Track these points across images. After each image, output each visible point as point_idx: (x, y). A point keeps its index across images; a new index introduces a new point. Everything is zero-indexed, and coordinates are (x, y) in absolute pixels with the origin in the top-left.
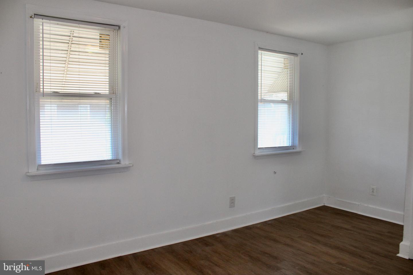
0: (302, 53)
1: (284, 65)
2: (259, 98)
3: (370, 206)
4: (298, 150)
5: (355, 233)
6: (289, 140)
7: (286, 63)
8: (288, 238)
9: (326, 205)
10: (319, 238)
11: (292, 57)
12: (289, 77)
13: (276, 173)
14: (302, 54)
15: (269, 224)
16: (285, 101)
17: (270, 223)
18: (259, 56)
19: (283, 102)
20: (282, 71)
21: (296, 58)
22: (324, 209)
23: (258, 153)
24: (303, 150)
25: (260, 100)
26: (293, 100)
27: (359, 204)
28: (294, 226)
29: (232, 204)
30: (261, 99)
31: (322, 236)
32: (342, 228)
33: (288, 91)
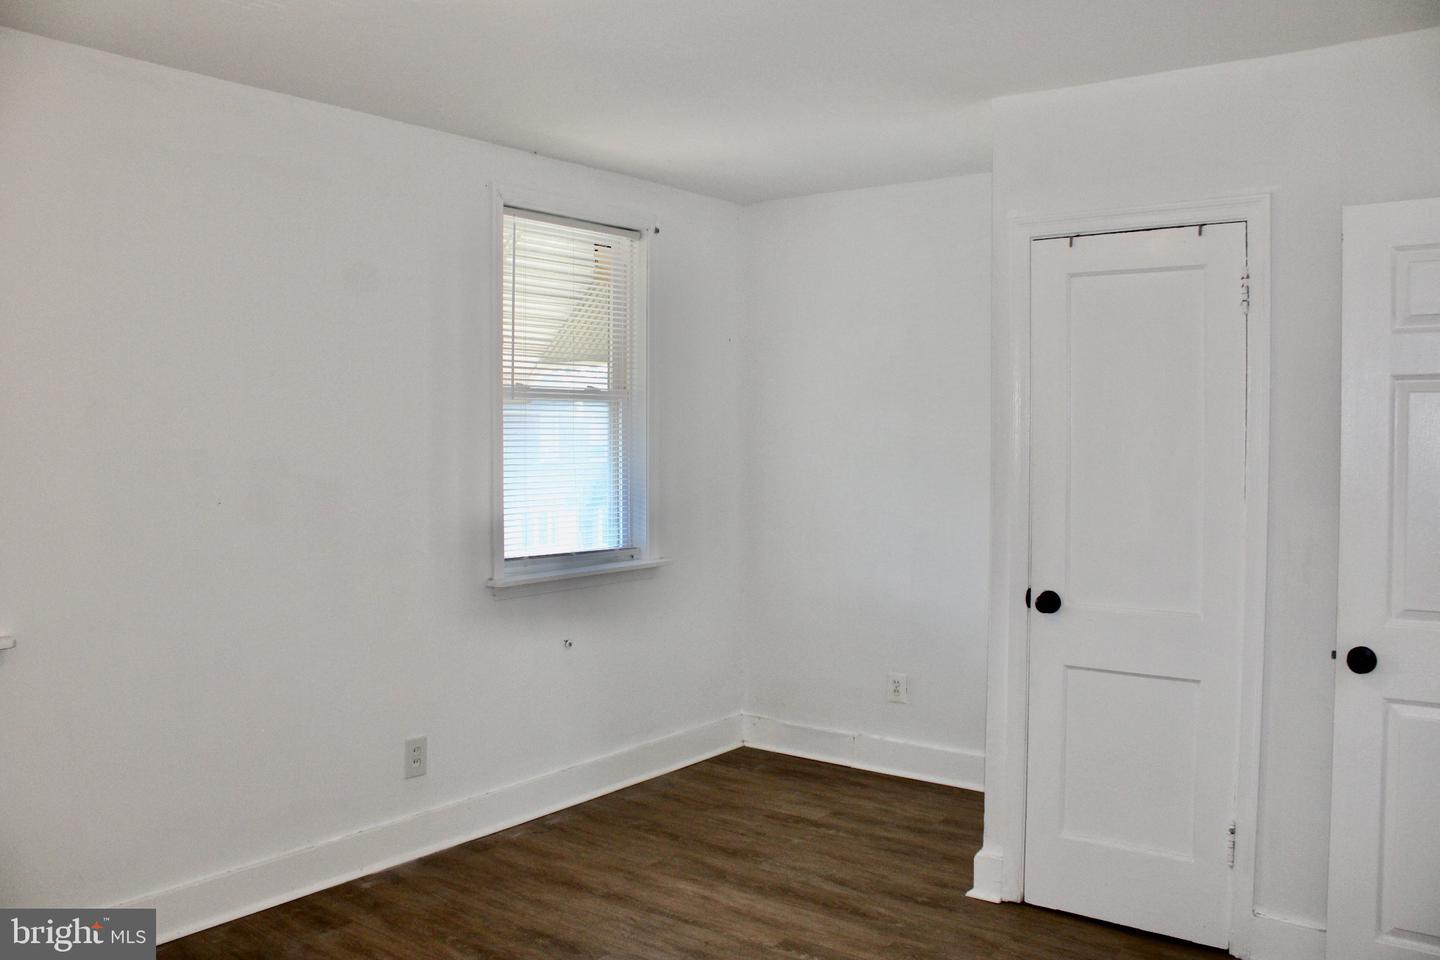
0: (658, 227)
1: (597, 266)
2: (504, 382)
3: (890, 739)
4: (647, 559)
5: (841, 834)
6: (616, 528)
7: (602, 262)
8: (618, 869)
9: (747, 745)
10: (719, 862)
11: (622, 241)
12: (614, 309)
13: (570, 644)
14: (657, 231)
15: (551, 828)
16: (597, 391)
17: (555, 821)
18: (507, 233)
19: (590, 395)
20: (589, 289)
21: (636, 244)
22: (743, 758)
23: (503, 578)
24: (663, 560)
25: (508, 389)
26: (628, 388)
27: (856, 733)
28: (638, 828)
29: (417, 765)
30: (513, 385)
31: (733, 853)
32: (798, 820)
33: (611, 359)
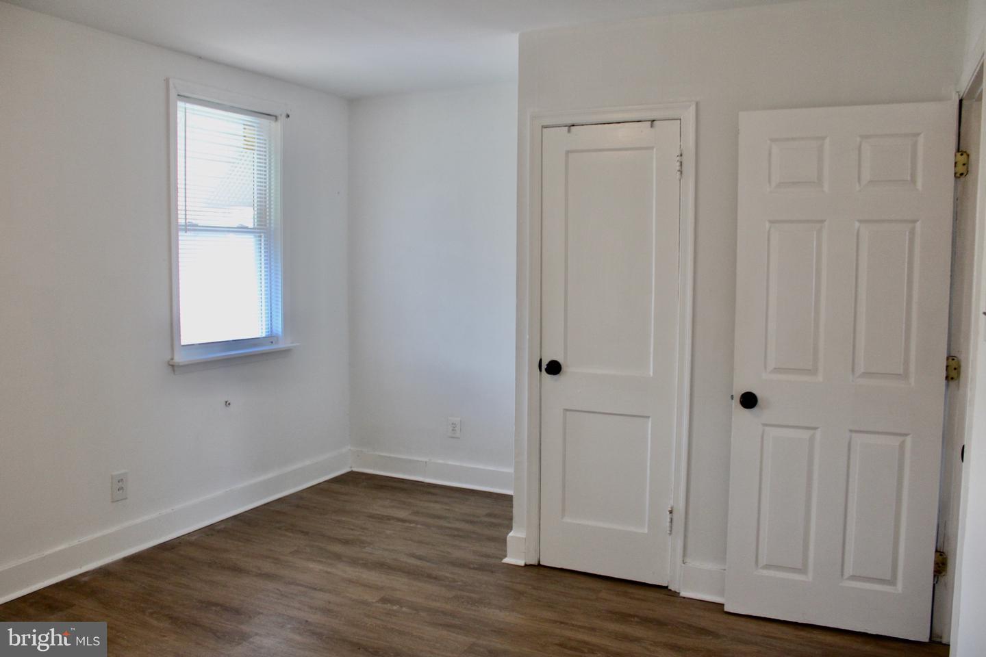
0: (289, 113)
1: (245, 140)
2: (180, 221)
3: (451, 462)
4: (282, 345)
5: (419, 526)
7: (249, 137)
8: (269, 557)
9: (355, 469)
10: (337, 548)
11: (265, 122)
12: (258, 170)
13: (229, 404)
14: (288, 116)
15: (219, 531)
16: (247, 228)
17: (223, 526)
18: (180, 115)
19: (242, 230)
20: (240, 156)
21: (273, 124)
22: (352, 479)
23: (179, 358)
24: (294, 345)
25: (183, 226)
26: (268, 225)
27: (427, 460)
28: (279, 528)
29: (121, 491)
30: (186, 223)
31: (346, 542)
32: (389, 518)
33: (255, 205)
